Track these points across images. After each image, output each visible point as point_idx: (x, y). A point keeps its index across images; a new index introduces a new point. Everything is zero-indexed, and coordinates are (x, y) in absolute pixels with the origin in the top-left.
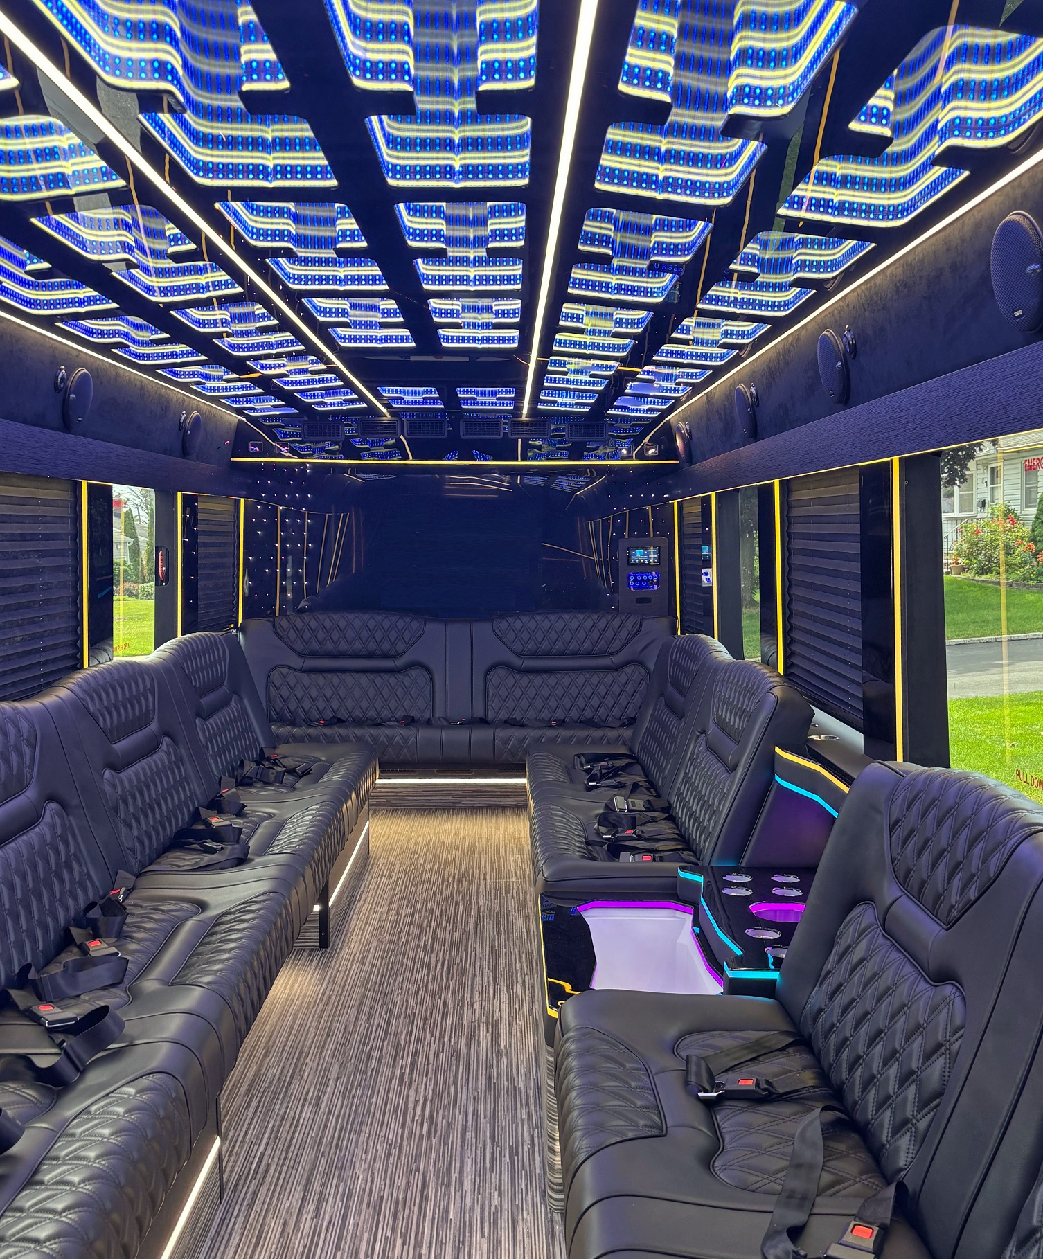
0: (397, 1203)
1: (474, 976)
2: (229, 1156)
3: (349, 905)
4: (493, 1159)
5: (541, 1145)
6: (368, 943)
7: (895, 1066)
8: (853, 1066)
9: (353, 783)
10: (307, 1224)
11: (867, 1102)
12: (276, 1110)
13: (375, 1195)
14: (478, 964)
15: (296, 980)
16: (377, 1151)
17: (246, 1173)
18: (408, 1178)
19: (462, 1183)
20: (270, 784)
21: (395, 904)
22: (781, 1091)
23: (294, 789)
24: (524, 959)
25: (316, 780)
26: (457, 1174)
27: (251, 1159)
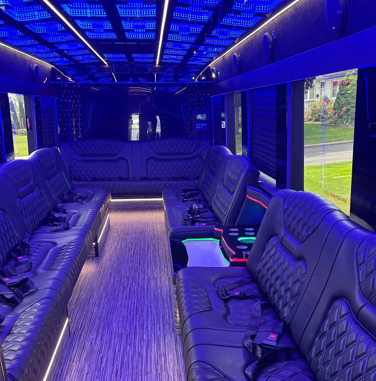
0: (127, 335)
1: (148, 264)
2: (71, 323)
3: (104, 242)
4: (157, 320)
5: (172, 315)
6: (112, 254)
7: (284, 287)
8: (270, 287)
9: (102, 201)
10: (98, 343)
11: (275, 298)
12: (86, 308)
13: (120, 333)
14: (149, 260)
15: (88, 267)
16: (120, 319)
17: (77, 328)
18: (130, 327)
19: (147, 328)
20: (74, 202)
21: (120, 242)
22: (248, 296)
23: (82, 204)
24: (164, 258)
25: (90, 200)
26: (146, 325)
27: (79, 324)
